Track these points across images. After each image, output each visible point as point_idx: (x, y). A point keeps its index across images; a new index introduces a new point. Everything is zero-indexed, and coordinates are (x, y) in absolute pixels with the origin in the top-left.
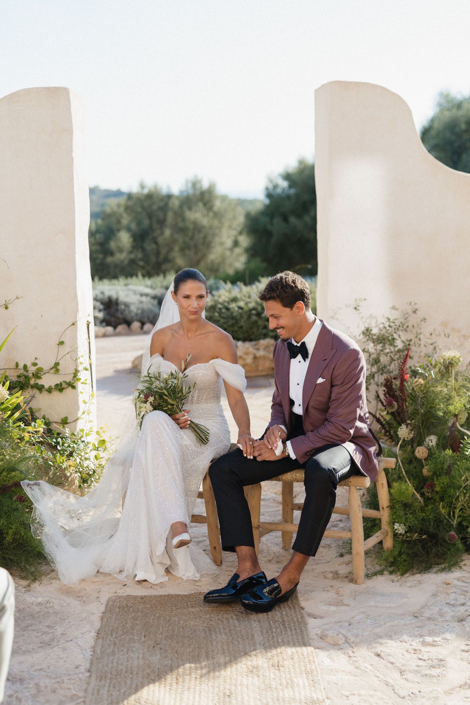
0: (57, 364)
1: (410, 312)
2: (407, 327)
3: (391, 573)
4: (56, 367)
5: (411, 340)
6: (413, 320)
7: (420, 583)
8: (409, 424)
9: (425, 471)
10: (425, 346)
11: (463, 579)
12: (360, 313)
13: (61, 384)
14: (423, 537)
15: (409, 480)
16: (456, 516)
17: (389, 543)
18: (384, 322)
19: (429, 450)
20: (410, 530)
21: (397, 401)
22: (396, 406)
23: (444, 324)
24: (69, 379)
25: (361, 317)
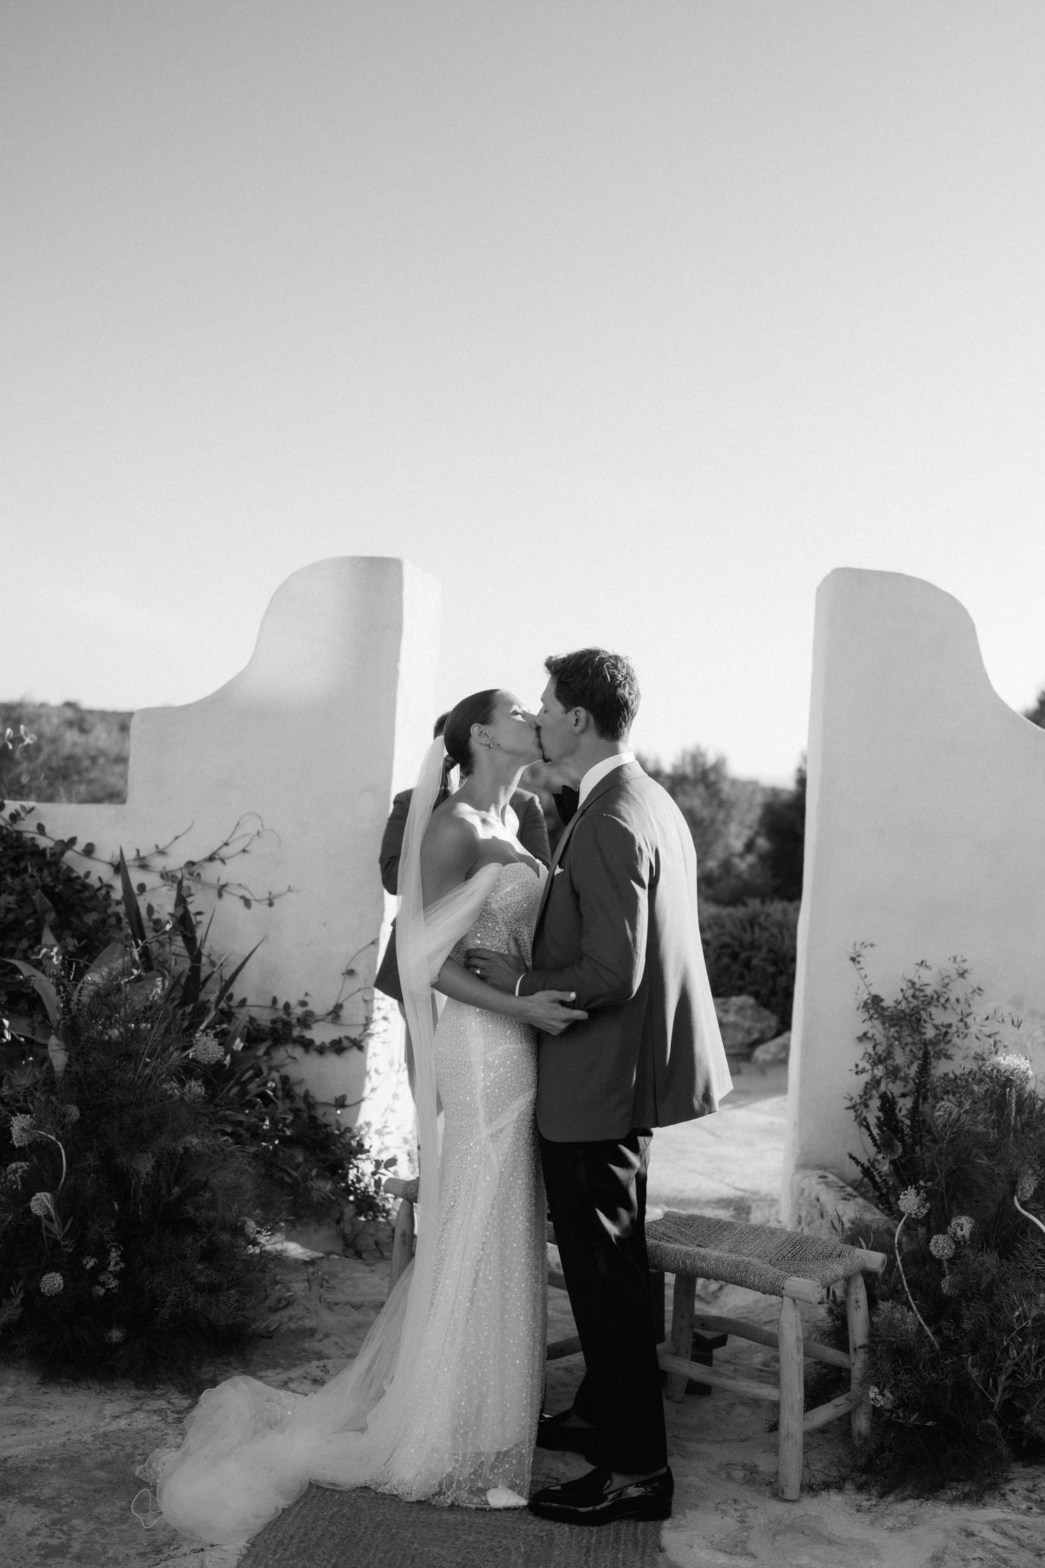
0: (339, 1007)
1: (954, 976)
2: (947, 1000)
3: (860, 1488)
4: (335, 1014)
5: (950, 1026)
6: (958, 990)
7: (913, 1521)
8: (923, 1187)
9: (945, 1285)
10: (977, 1038)
11: (1004, 1526)
12: (861, 968)
13: (340, 1039)
14: (928, 1424)
15: (914, 1300)
16: (1000, 1388)
17: (862, 1424)
18: (905, 988)
19: (957, 1243)
20: (901, 1403)
21: (902, 1141)
22: (900, 1150)
23: (1017, 1002)
24: (354, 1033)
25: (863, 976)
